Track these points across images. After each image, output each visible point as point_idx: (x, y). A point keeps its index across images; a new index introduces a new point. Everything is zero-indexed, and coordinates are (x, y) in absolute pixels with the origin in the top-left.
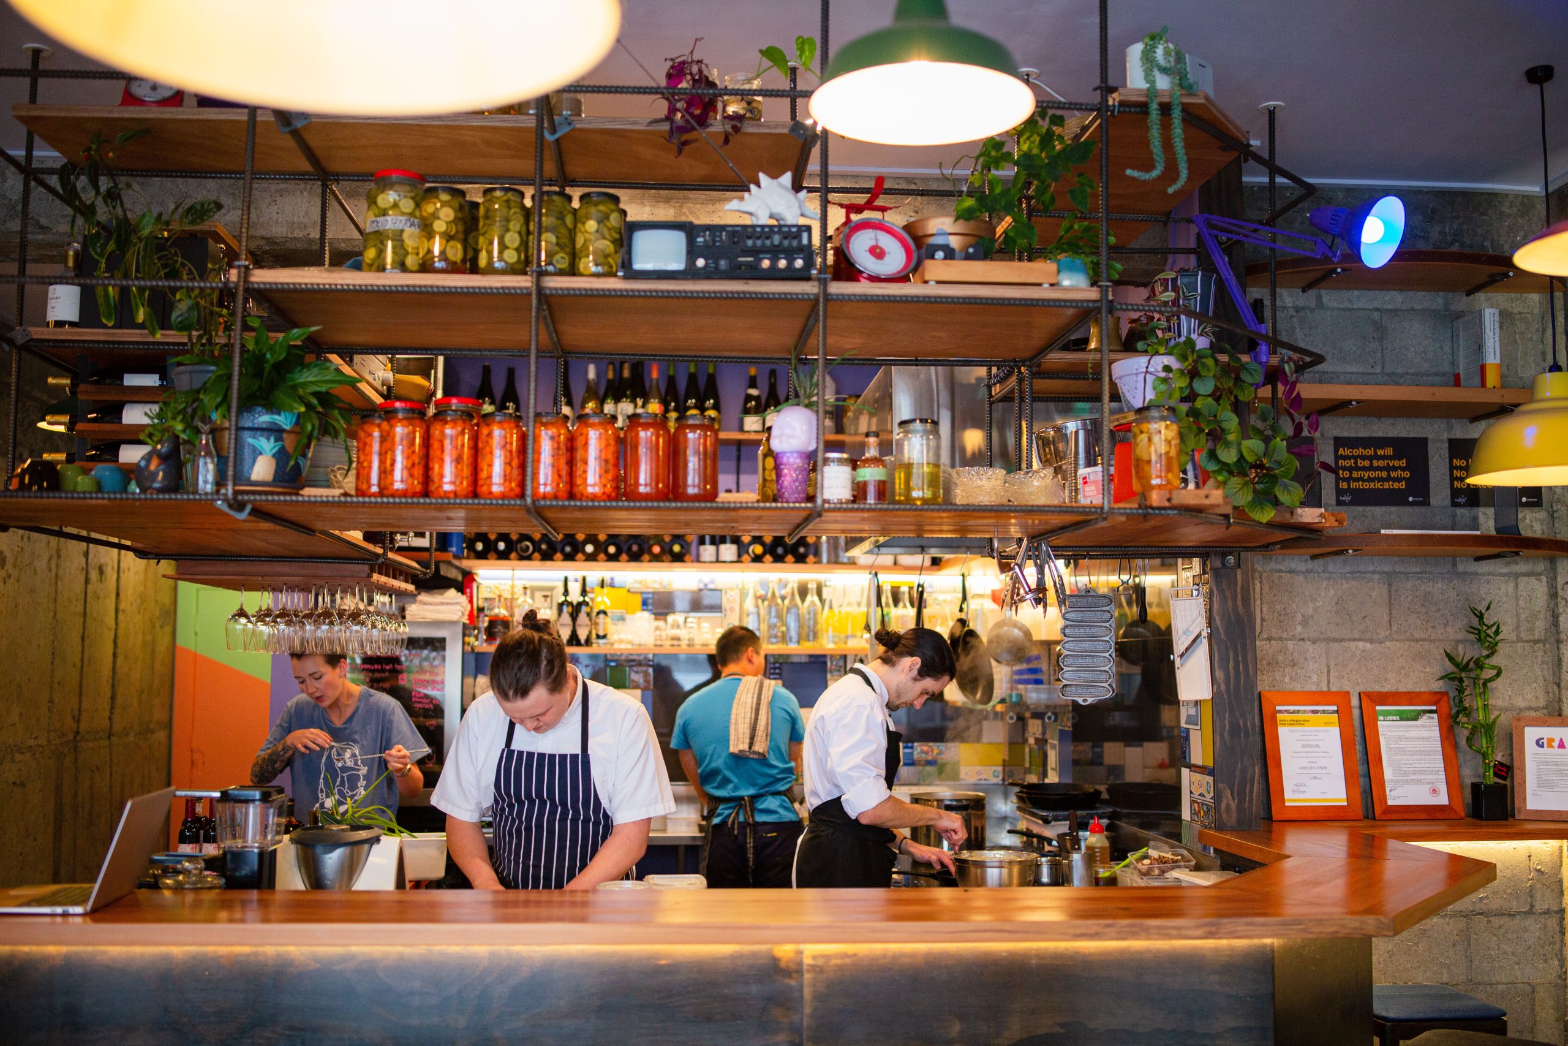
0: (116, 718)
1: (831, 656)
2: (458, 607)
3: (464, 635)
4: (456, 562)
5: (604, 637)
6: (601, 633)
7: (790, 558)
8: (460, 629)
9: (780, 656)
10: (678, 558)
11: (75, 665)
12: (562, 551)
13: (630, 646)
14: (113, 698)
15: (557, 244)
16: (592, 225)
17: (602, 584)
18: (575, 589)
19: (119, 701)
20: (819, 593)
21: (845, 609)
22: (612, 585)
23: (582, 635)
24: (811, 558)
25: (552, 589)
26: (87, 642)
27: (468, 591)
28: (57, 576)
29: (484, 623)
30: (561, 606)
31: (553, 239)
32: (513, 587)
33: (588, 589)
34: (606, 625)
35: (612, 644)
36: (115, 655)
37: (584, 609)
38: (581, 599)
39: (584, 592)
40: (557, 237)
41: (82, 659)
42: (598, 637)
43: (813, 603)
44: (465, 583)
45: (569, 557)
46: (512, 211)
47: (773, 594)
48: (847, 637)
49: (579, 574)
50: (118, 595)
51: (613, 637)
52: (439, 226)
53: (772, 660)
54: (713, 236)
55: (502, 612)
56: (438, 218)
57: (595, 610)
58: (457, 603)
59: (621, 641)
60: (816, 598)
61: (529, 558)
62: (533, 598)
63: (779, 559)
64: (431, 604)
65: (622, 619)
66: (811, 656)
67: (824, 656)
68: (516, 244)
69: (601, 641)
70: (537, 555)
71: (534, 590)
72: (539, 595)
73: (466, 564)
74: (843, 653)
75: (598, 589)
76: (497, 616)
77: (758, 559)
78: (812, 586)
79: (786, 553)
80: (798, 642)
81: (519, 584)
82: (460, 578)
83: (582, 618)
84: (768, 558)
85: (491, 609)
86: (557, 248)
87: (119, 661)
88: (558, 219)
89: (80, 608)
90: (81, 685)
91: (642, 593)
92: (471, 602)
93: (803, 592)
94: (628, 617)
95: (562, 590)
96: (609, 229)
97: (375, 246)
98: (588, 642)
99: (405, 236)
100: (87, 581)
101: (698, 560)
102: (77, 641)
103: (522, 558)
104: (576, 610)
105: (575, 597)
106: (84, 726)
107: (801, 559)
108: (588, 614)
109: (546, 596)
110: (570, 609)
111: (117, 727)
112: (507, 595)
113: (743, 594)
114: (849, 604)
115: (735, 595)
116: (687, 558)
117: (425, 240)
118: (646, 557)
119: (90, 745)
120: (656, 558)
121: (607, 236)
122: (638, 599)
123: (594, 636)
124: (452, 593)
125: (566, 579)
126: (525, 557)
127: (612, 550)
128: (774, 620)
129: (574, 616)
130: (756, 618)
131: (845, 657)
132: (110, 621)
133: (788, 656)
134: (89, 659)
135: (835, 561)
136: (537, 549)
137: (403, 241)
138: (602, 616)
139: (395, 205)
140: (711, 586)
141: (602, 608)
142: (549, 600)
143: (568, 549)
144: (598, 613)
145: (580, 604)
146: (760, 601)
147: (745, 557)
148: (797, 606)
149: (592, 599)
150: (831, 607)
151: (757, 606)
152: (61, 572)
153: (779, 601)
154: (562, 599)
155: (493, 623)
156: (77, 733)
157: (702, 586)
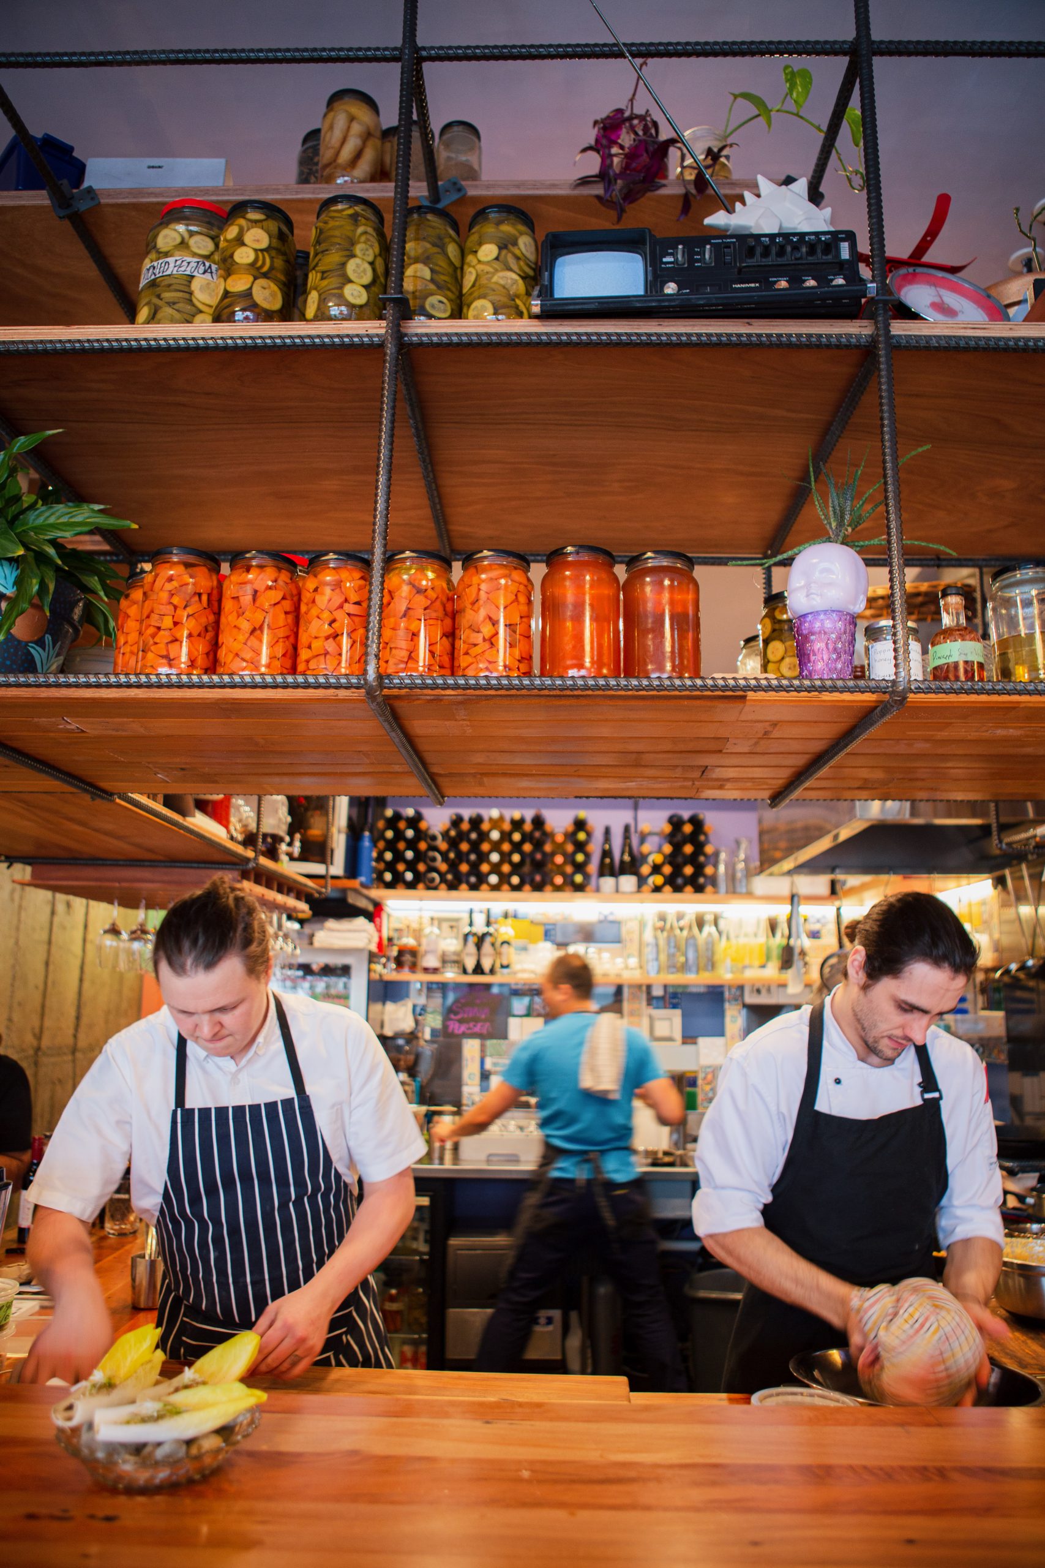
0: (81, 1036)
1: (730, 988)
2: (364, 935)
3: (370, 962)
4: (365, 891)
5: (507, 967)
6: (505, 963)
7: (689, 889)
8: (366, 956)
9: (679, 986)
10: (579, 888)
11: (37, 987)
12: (468, 883)
13: (532, 976)
14: (78, 1018)
15: (432, 281)
16: (489, 251)
17: (506, 916)
18: (480, 921)
19: (84, 1020)
20: (716, 923)
21: (742, 940)
22: (515, 916)
23: (486, 964)
24: (709, 889)
25: (457, 920)
26: (51, 967)
27: (377, 920)
28: (20, 907)
29: (394, 952)
30: (466, 937)
31: (426, 273)
32: (421, 918)
33: (492, 919)
34: (510, 954)
35: (515, 973)
36: (81, 980)
37: (488, 940)
38: (485, 930)
39: (488, 924)
40: (432, 271)
41: (46, 983)
42: (502, 967)
43: (710, 934)
44: (374, 914)
45: (474, 887)
46: (360, 230)
47: (672, 927)
48: (745, 967)
49: (485, 905)
50: (86, 927)
51: (516, 967)
52: (244, 256)
53: (671, 990)
54: (690, 254)
55: (409, 941)
56: (243, 244)
57: (500, 941)
58: (364, 931)
59: (524, 971)
60: (713, 929)
61: (436, 888)
62: (439, 928)
63: (678, 889)
64: (338, 931)
65: (525, 949)
66: (709, 987)
67: (721, 986)
68: (367, 278)
69: (505, 971)
70: (443, 886)
71: (441, 921)
72: (445, 925)
73: (376, 893)
74: (740, 982)
75: (501, 919)
76: (405, 946)
77: (657, 889)
78: (709, 918)
79: (685, 884)
80: (698, 972)
81: (427, 916)
82: (371, 908)
83: (487, 947)
84: (668, 888)
85: (399, 938)
86: (432, 287)
87: (86, 985)
88: (434, 245)
89: (44, 936)
90: (43, 1006)
91: (544, 924)
92: (379, 930)
93: (700, 923)
94: (531, 947)
95: (468, 921)
96: (518, 258)
97: (148, 304)
98: (492, 971)
99: (195, 286)
100: (53, 913)
101: (598, 890)
102: (40, 967)
103: (428, 888)
104: (480, 940)
105: (480, 927)
106: (45, 1042)
107: (699, 889)
108: (493, 945)
109: (452, 927)
110: (476, 939)
111: (82, 1042)
112: (415, 926)
113: (642, 925)
114: (746, 935)
115: (634, 926)
116: (588, 888)
117: (222, 280)
118: (548, 888)
119: (52, 1060)
120: (558, 889)
121: (515, 267)
122: (541, 930)
123: (498, 965)
124: (361, 922)
125: (471, 912)
126: (431, 887)
127: (515, 880)
128: (672, 950)
129: (479, 945)
130: (654, 950)
131: (741, 988)
132: (77, 949)
133: (685, 986)
134: (54, 983)
135: (733, 891)
136: (443, 880)
137: (191, 293)
138: (505, 946)
139: (183, 244)
140: (611, 918)
141: (505, 938)
142: (455, 930)
143: (473, 879)
144: (503, 943)
145: (484, 935)
146: (659, 932)
147: (645, 888)
148: (694, 937)
149: (496, 930)
150: (728, 938)
151: (656, 938)
152: (24, 904)
153: (678, 932)
154: (467, 929)
155: (401, 953)
156: (38, 1049)
157: (602, 918)
